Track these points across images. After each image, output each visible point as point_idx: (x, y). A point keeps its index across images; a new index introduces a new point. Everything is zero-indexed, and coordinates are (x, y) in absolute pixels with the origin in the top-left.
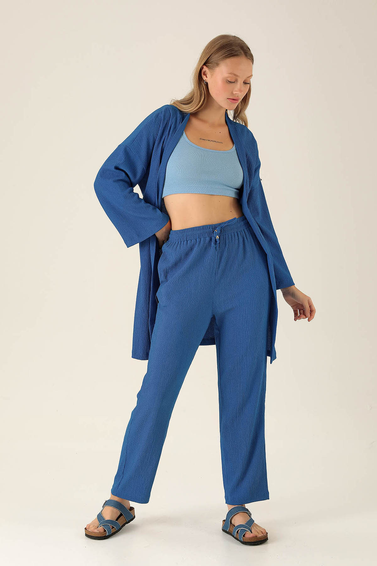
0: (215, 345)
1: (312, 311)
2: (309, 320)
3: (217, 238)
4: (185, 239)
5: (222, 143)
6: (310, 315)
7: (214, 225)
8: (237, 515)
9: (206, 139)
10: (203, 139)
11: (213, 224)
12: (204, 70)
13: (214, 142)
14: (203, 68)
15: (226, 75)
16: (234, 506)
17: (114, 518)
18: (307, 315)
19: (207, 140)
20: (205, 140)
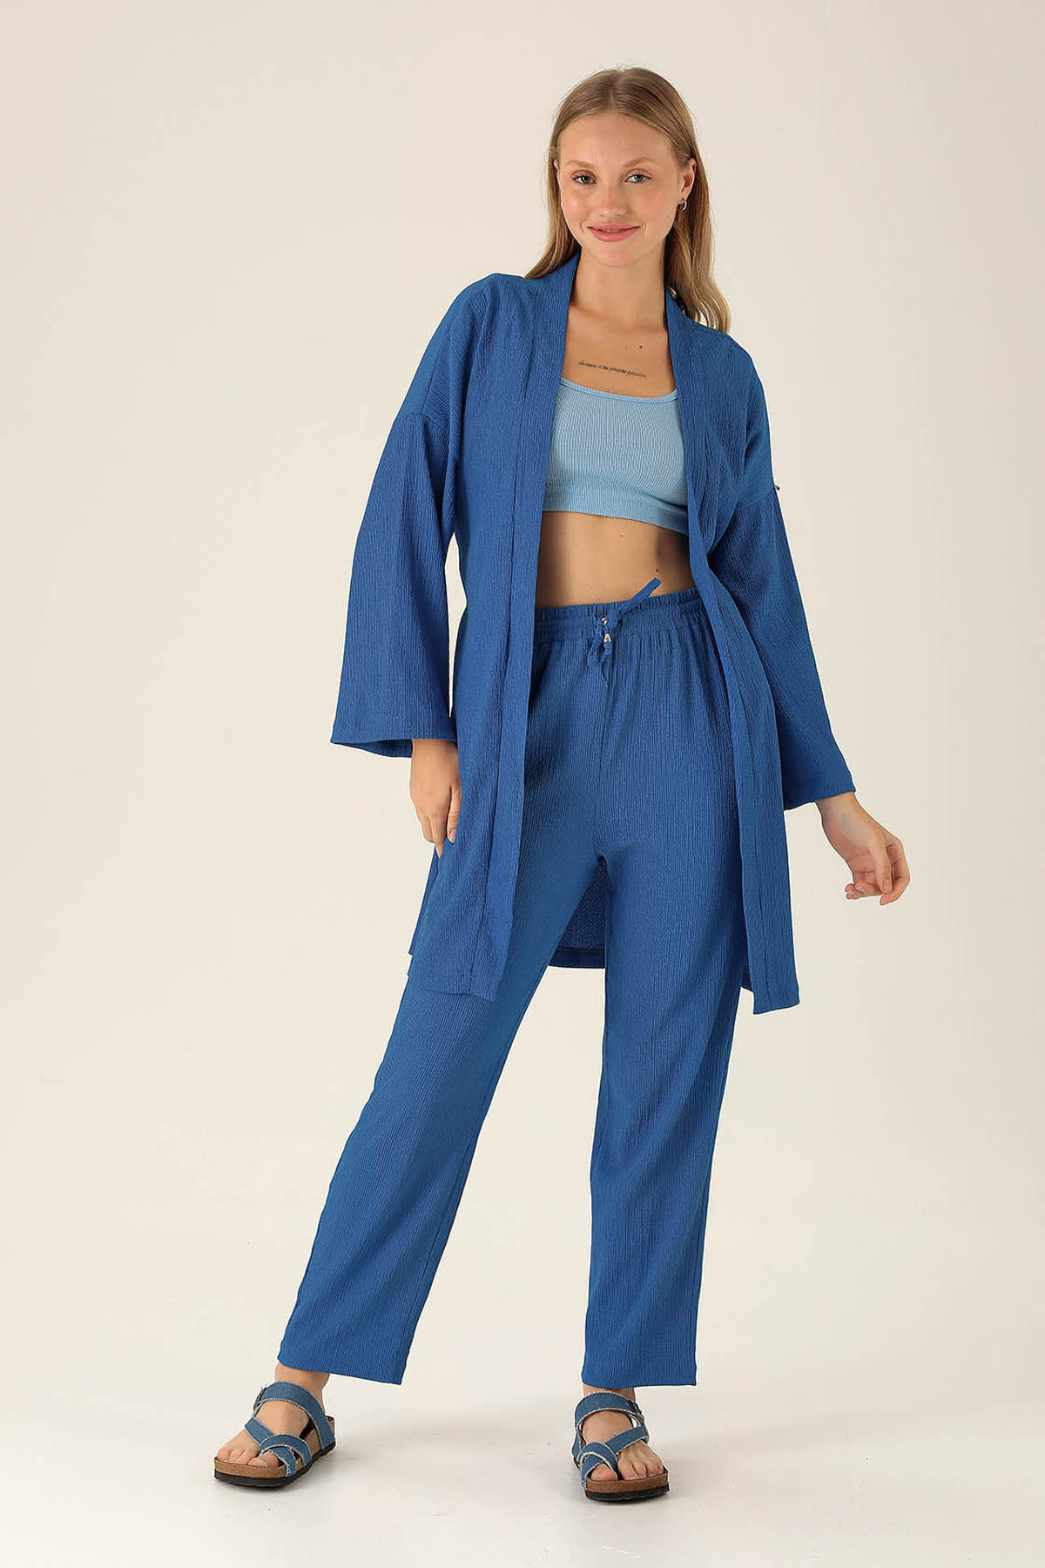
3: (605, 641)
5: (645, 376)
6: (893, 889)
7: (603, 605)
8: (590, 1419)
11: (601, 602)
13: (621, 373)
16: (594, 1391)
17: (296, 1433)
18: (881, 888)
19: (600, 367)
20: (595, 366)
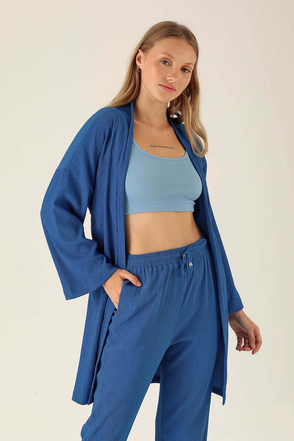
0: (160, 384)
1: (257, 342)
2: (253, 353)
4: (150, 265)
6: (256, 347)
9: (157, 146)
10: (154, 146)
12: (139, 55)
13: (166, 148)
14: (138, 52)
15: (161, 56)
18: (252, 347)
